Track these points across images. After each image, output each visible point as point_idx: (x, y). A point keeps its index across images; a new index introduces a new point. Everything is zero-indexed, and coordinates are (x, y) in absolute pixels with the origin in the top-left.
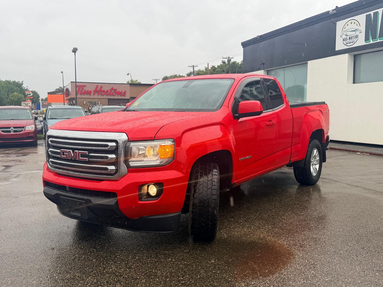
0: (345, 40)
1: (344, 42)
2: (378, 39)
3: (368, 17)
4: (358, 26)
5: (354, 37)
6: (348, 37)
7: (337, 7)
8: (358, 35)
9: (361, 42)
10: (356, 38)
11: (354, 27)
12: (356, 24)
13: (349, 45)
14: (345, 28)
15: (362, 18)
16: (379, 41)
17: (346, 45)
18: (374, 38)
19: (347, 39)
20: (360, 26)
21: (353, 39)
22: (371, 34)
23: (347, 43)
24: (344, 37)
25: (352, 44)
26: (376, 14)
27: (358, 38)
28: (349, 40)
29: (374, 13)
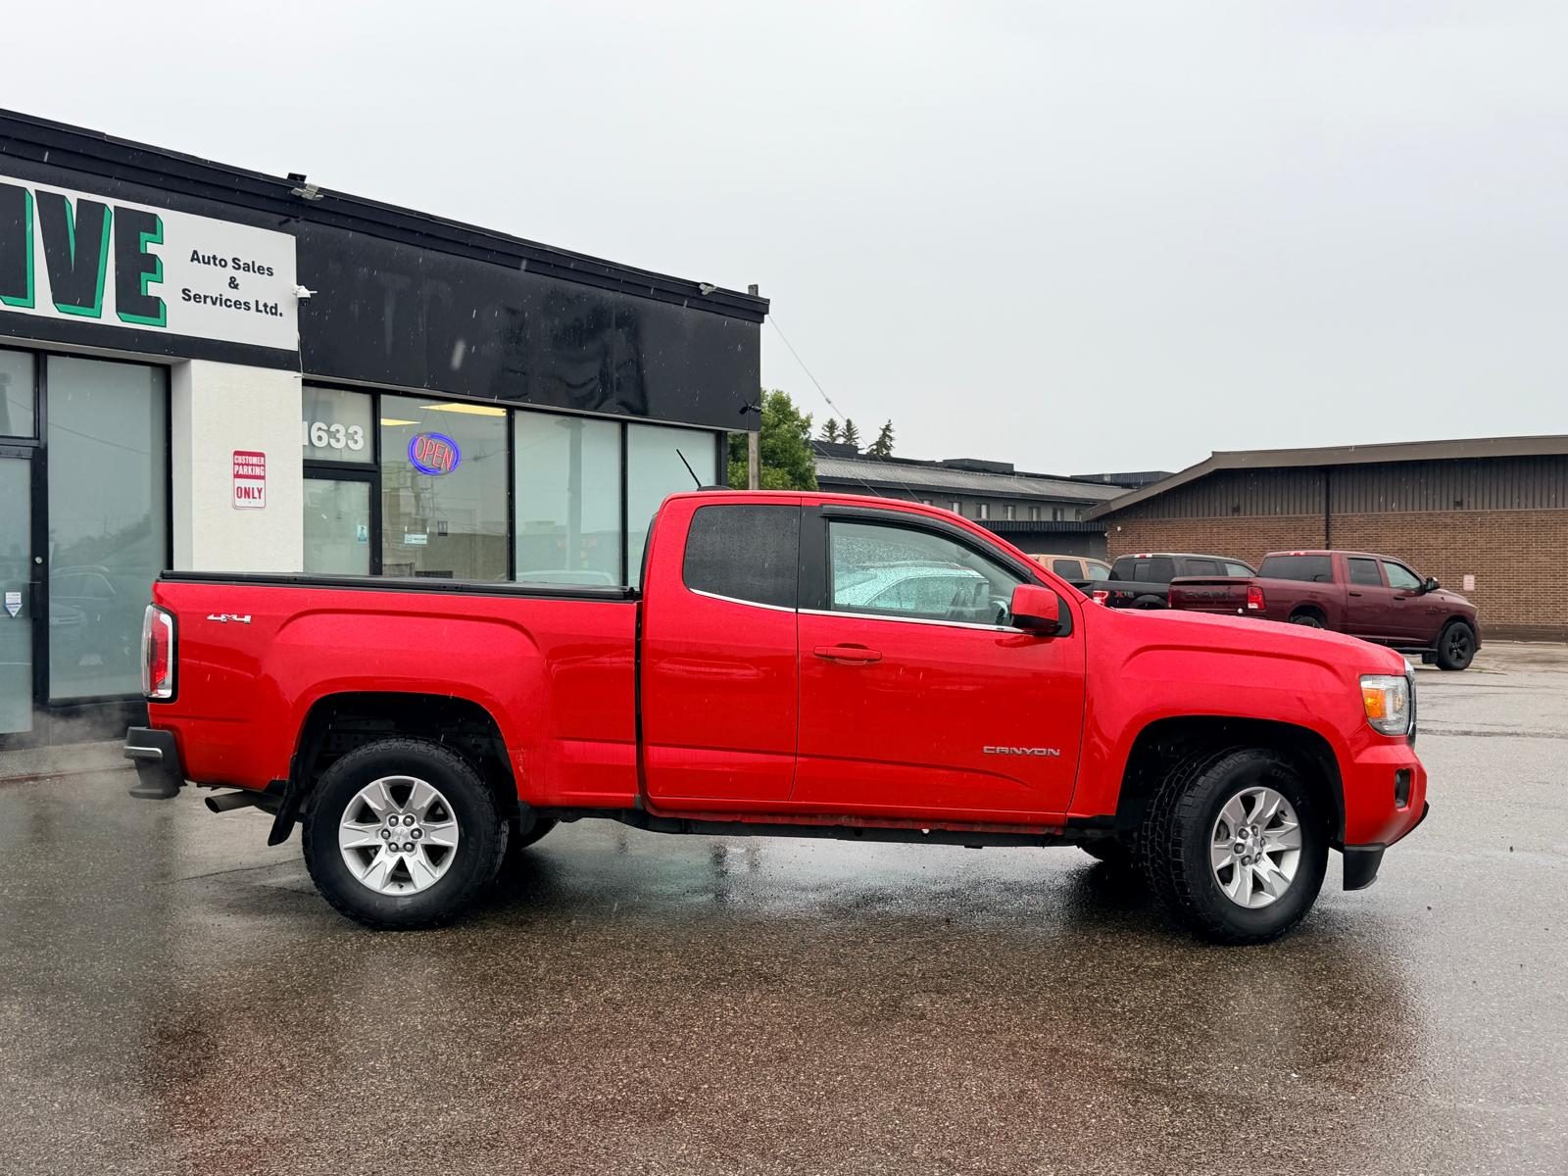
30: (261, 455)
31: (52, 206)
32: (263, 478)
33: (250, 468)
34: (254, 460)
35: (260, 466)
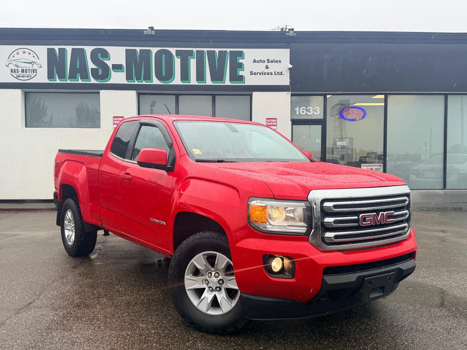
0: (15, 72)
1: (13, 74)
2: (68, 80)
3: (51, 52)
4: (36, 59)
5: (30, 70)
6: (20, 69)
8: (36, 69)
9: (42, 77)
10: (34, 72)
11: (31, 58)
12: (31, 56)
13: (21, 78)
14: (13, 56)
15: (42, 51)
16: (69, 82)
17: (18, 78)
18: (62, 76)
19: (19, 71)
20: (39, 59)
21: (29, 72)
22: (56, 72)
23: (20, 77)
24: (14, 68)
25: (26, 78)
26: (63, 52)
27: (36, 73)
28: (22, 74)
29: (59, 49)
30: (276, 119)
31: (211, 54)
32: (276, 126)
33: (272, 123)
34: (273, 120)
35: (275, 122)
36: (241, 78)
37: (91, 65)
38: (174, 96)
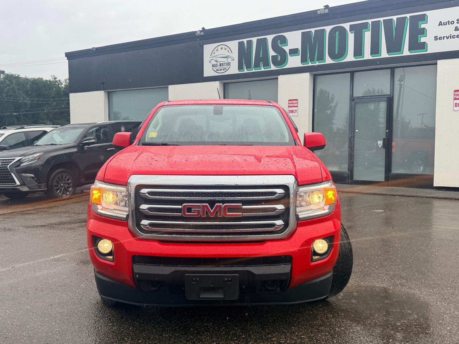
0: (215, 66)
1: (214, 68)
2: (253, 69)
3: (241, 45)
4: (230, 53)
5: (226, 64)
6: (218, 64)
7: (203, 28)
8: (230, 62)
9: (234, 70)
10: (228, 65)
11: (226, 53)
12: (227, 51)
13: (219, 72)
14: (214, 53)
15: (234, 45)
16: (254, 71)
17: (217, 72)
18: (249, 67)
19: (218, 65)
20: (232, 53)
21: (225, 66)
22: (245, 63)
23: (218, 70)
24: (214, 62)
25: (223, 71)
26: (250, 43)
27: (230, 65)
28: (220, 67)
29: (247, 41)
36: (423, 46)
37: (272, 53)
38: (349, 74)
